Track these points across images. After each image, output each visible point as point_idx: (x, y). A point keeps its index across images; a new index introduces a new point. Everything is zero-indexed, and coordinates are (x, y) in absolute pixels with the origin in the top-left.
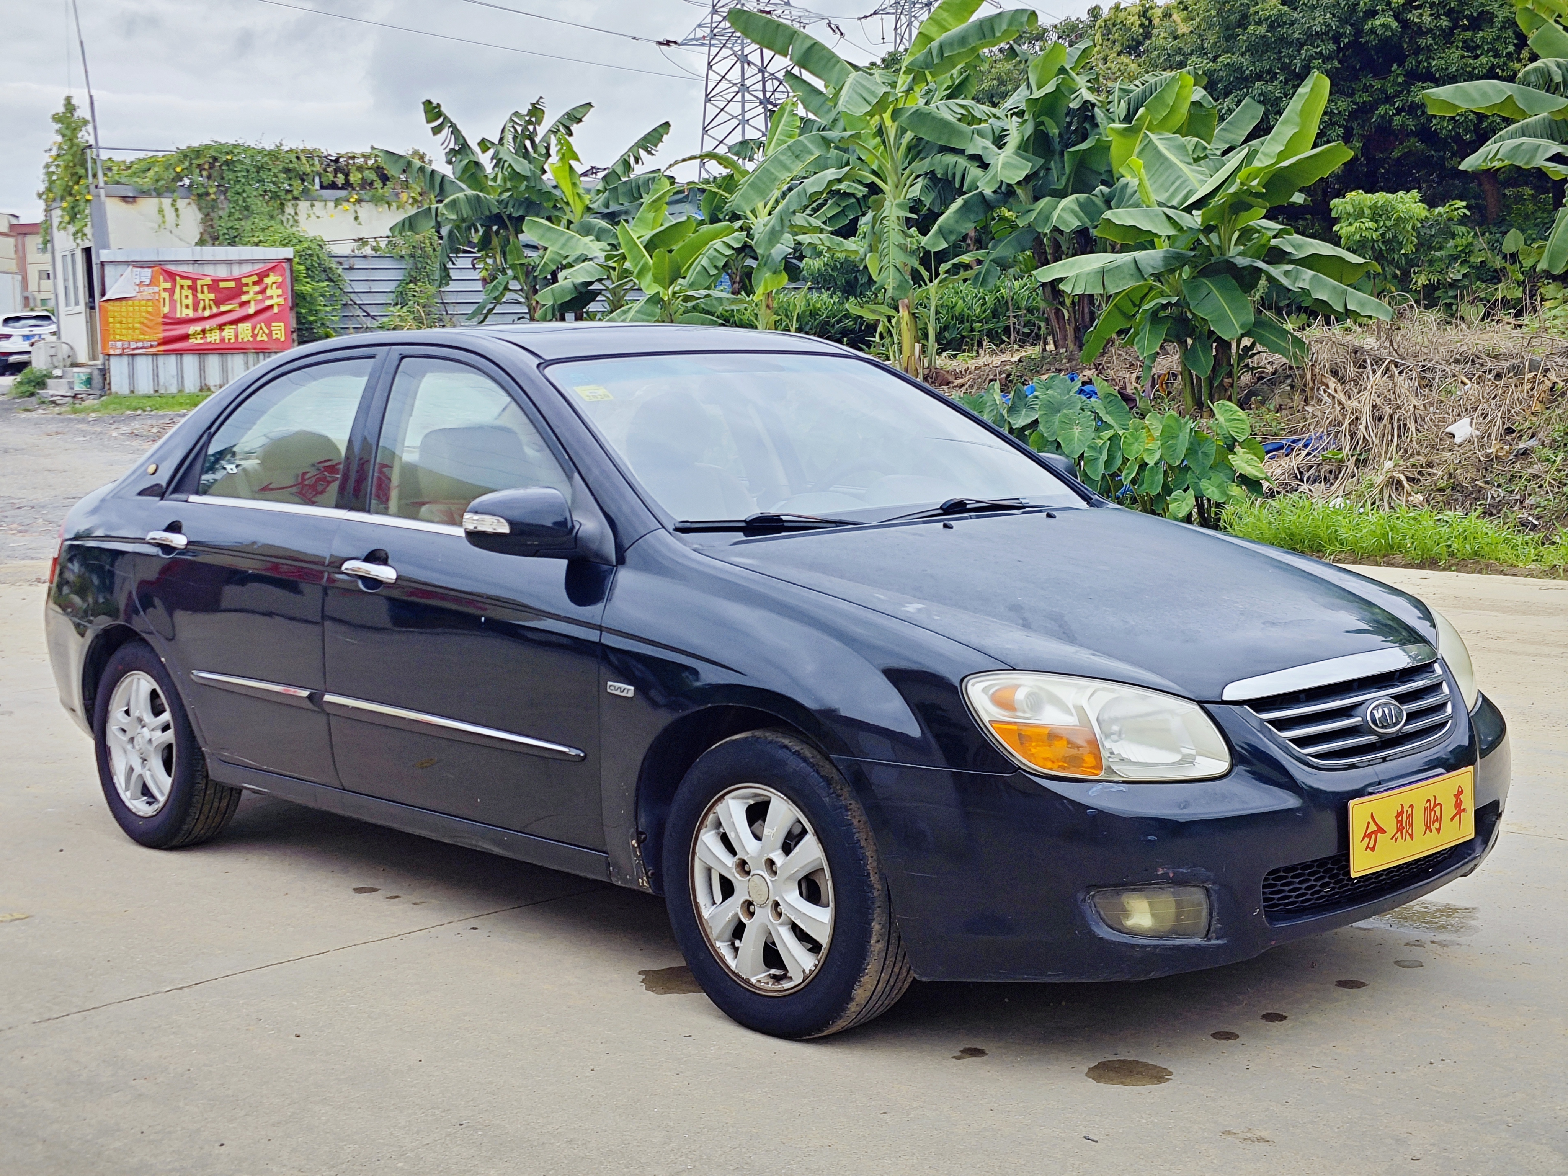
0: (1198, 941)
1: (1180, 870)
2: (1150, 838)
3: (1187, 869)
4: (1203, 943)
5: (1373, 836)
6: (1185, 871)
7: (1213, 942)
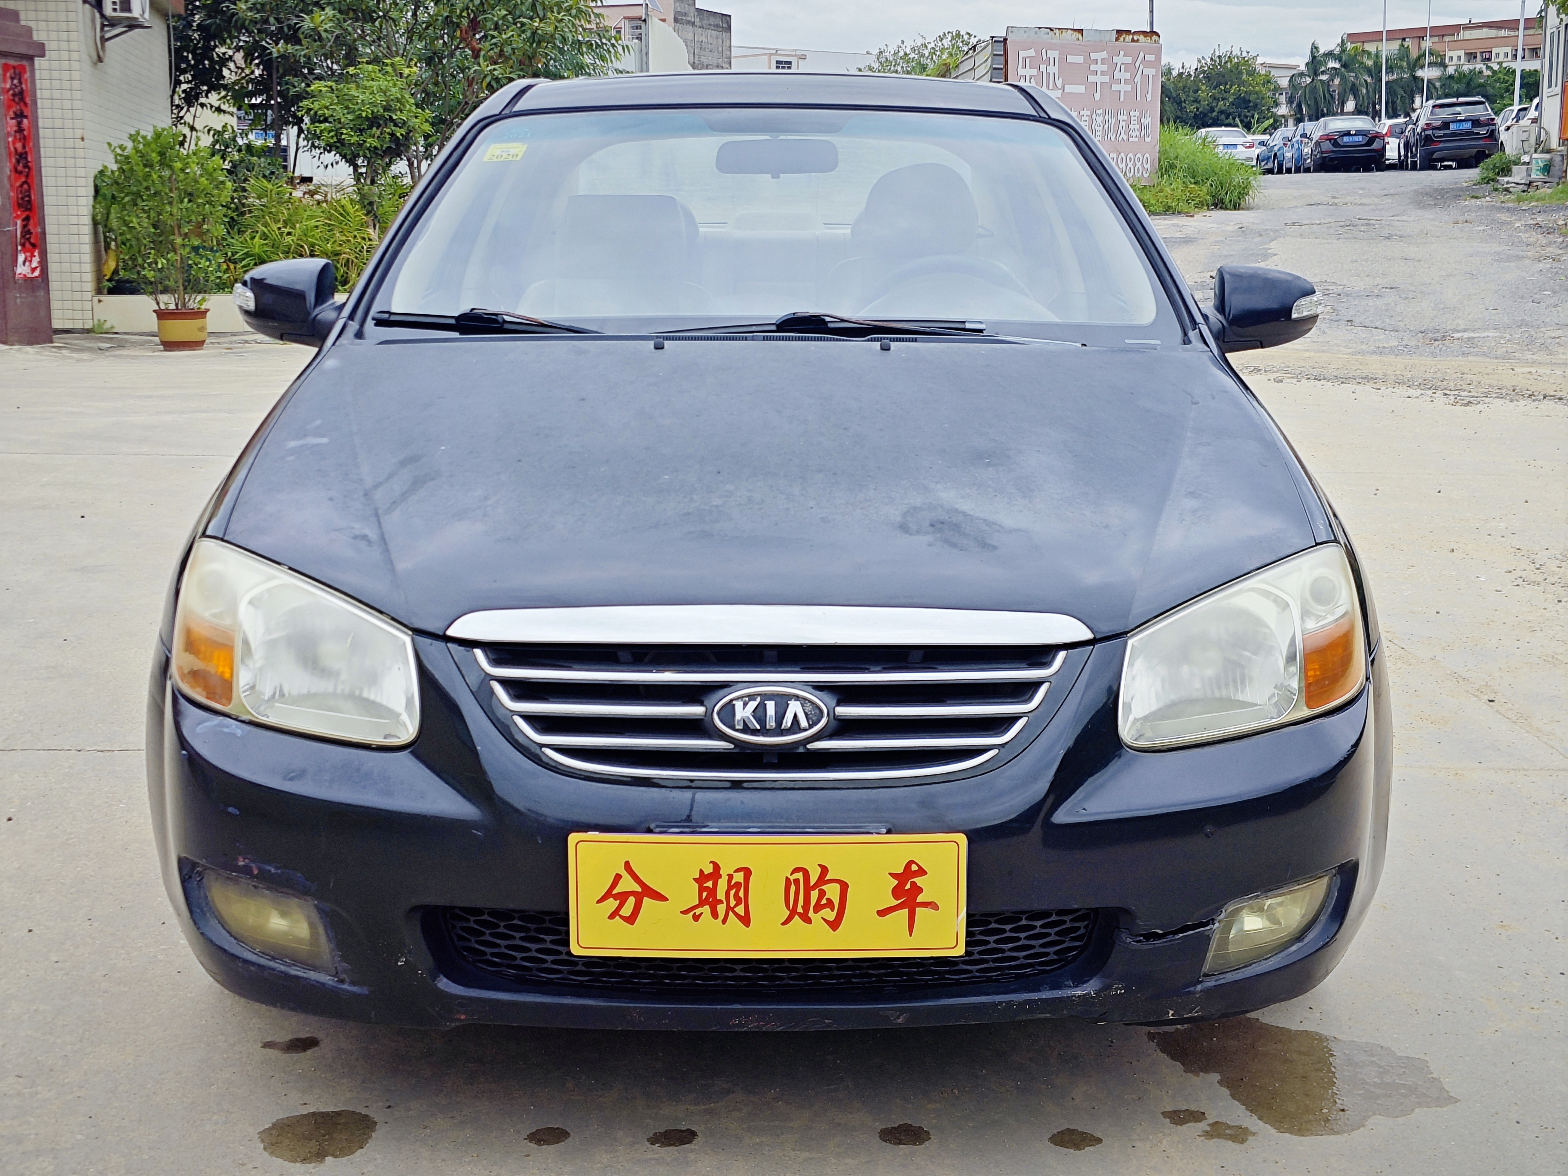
0: (325, 979)
1: (269, 868)
2: (230, 809)
3: (277, 868)
4: (331, 983)
5: (631, 900)
6: (273, 870)
7: (345, 986)
